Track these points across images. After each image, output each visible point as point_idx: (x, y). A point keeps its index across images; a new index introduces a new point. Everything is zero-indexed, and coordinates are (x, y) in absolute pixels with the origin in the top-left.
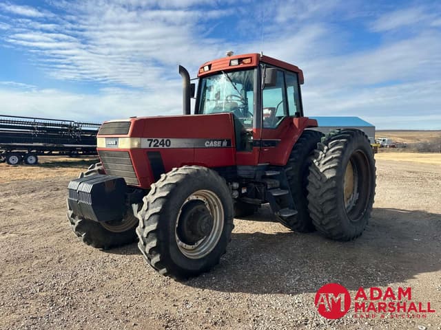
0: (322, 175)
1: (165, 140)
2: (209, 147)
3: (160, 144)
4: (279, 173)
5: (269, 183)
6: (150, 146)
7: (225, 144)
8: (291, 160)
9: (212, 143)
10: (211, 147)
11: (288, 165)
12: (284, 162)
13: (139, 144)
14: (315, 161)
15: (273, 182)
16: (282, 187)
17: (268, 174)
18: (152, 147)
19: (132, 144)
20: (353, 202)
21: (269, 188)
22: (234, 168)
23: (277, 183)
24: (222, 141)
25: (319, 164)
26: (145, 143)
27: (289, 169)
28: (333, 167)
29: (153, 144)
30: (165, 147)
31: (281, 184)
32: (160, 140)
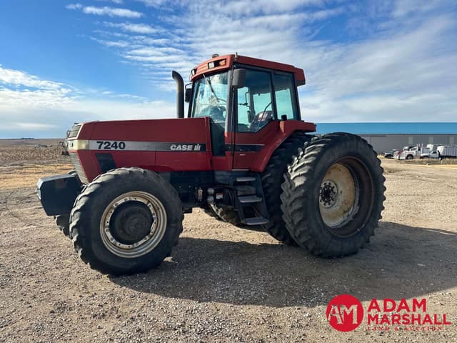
0: (291, 182)
1: (118, 142)
2: (175, 151)
3: (112, 146)
4: (253, 179)
5: (240, 190)
6: (100, 147)
7: (197, 148)
8: (271, 166)
9: (180, 146)
10: (179, 151)
11: (266, 171)
12: (261, 168)
13: (88, 146)
14: (289, 167)
15: (246, 189)
16: (258, 195)
17: (238, 180)
18: (102, 148)
19: (79, 146)
20: (351, 216)
21: (239, 194)
22: (211, 173)
23: (253, 189)
24: (194, 145)
25: (291, 171)
26: (94, 145)
27: (268, 175)
28: (302, 175)
29: (103, 146)
30: (118, 149)
31: (257, 191)
32: (112, 142)
